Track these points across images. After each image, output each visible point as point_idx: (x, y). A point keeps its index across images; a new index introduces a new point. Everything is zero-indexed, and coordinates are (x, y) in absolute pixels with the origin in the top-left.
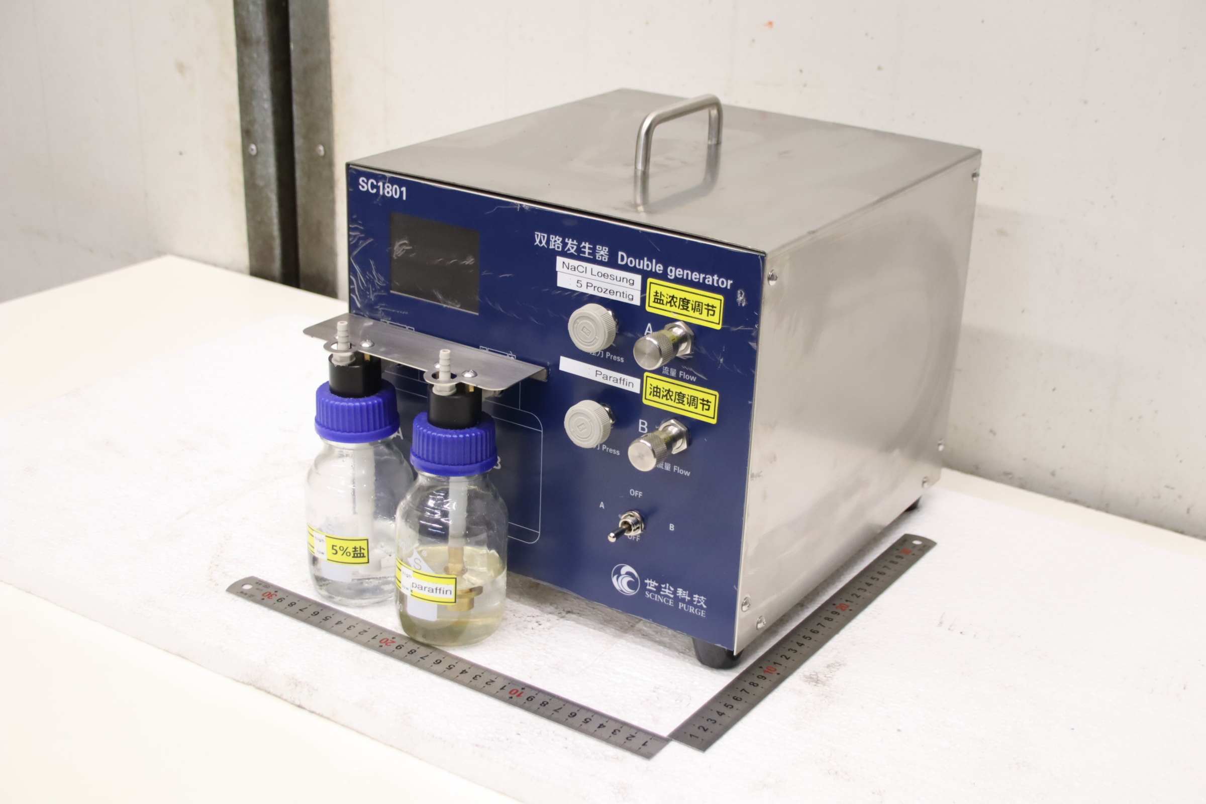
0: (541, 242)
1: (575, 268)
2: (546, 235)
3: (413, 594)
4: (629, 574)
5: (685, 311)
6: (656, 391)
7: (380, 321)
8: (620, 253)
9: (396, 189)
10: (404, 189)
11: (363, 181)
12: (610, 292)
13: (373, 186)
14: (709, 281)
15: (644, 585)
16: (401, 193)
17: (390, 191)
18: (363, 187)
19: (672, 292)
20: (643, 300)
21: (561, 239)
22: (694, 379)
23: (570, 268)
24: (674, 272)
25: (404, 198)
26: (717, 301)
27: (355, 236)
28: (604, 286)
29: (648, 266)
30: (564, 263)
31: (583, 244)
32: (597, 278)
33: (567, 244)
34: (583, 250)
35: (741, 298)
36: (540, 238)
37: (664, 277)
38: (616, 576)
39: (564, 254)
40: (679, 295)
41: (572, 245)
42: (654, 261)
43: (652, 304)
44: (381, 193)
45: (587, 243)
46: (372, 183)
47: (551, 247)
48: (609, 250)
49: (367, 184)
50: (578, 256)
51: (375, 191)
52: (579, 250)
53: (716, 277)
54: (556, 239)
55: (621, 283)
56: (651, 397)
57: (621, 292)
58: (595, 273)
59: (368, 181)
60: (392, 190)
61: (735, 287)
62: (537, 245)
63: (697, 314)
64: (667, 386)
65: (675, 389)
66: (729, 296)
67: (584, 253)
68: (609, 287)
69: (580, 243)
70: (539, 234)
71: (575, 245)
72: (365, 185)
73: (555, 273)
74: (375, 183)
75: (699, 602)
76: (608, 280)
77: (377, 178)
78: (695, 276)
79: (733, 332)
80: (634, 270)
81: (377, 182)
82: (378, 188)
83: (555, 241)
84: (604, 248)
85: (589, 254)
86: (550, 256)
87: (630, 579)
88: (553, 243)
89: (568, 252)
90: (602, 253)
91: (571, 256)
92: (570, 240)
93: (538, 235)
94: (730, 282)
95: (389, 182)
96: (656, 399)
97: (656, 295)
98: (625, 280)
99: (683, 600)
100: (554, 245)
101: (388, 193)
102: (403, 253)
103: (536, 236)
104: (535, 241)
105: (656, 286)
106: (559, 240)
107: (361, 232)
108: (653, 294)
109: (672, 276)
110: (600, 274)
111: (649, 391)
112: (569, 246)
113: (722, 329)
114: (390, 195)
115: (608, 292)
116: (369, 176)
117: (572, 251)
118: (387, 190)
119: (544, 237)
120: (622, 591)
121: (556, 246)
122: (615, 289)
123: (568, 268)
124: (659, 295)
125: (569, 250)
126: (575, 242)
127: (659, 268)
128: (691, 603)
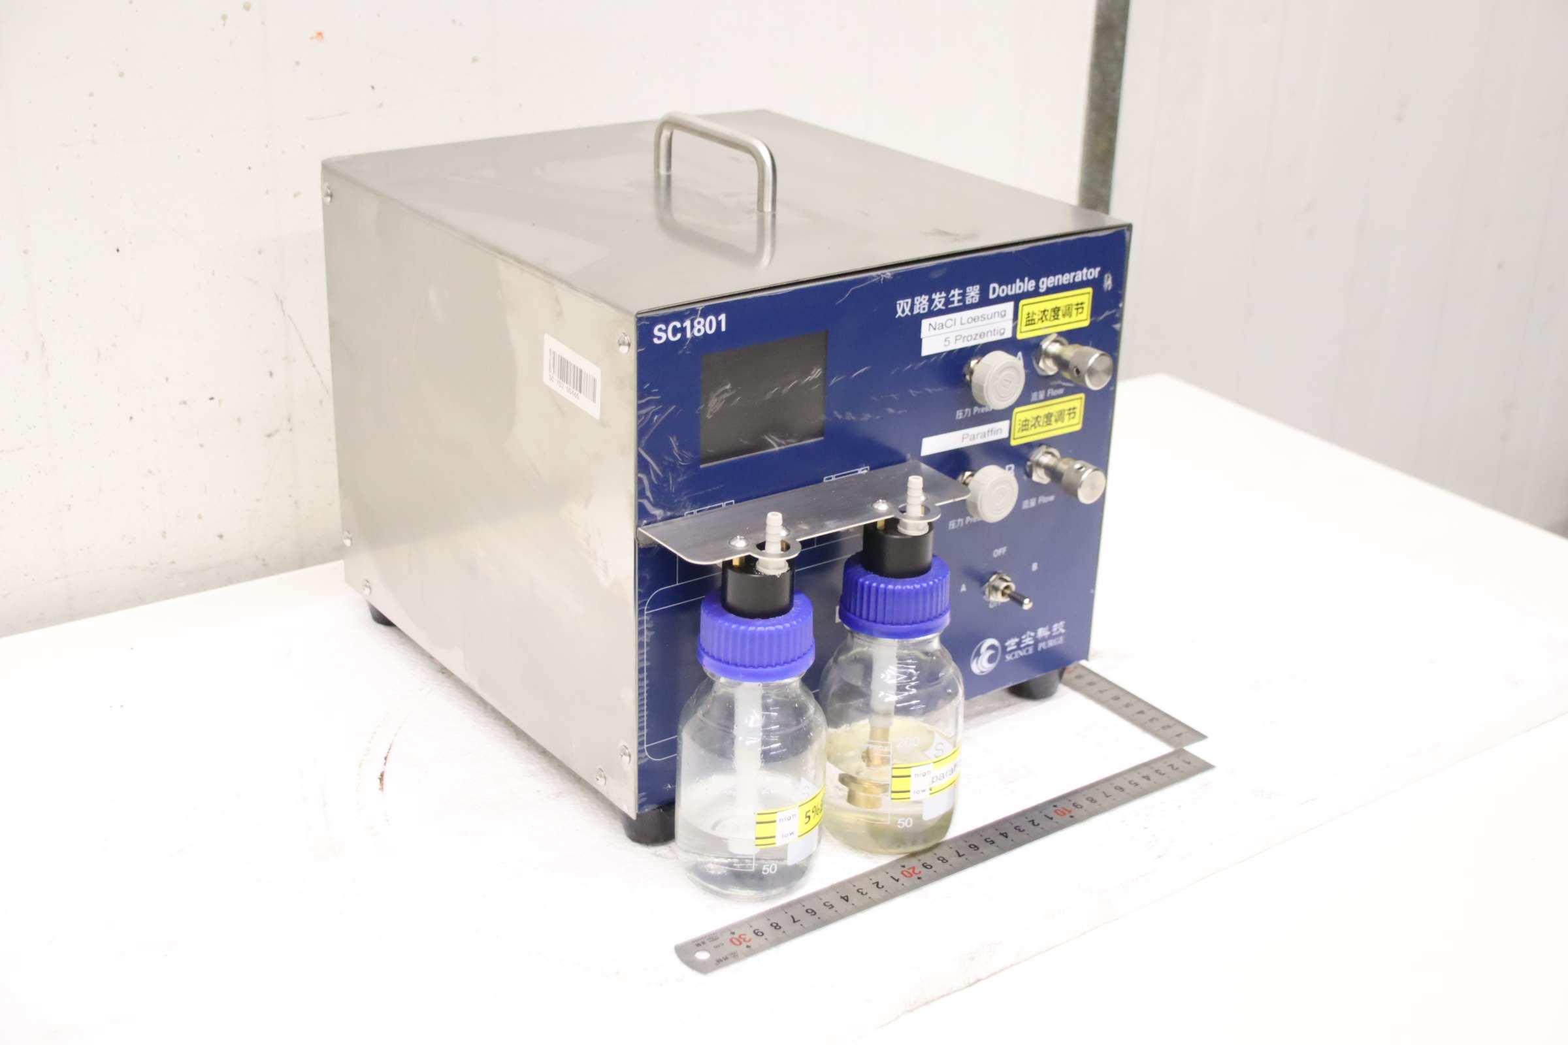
0: (903, 311)
1: (942, 326)
2: (909, 301)
3: (933, 791)
4: (992, 647)
5: (1056, 320)
6: (1025, 426)
7: (683, 516)
8: (992, 286)
9: (711, 322)
10: (723, 317)
11: (660, 330)
12: (980, 336)
13: (675, 331)
14: (1078, 278)
15: (1004, 648)
16: (719, 323)
17: (702, 327)
18: (660, 338)
19: (1042, 307)
20: (1015, 328)
21: (927, 297)
22: (1061, 391)
23: (937, 327)
24: (1047, 282)
25: (723, 329)
26: (1085, 296)
27: (647, 414)
28: (973, 332)
29: (1020, 287)
30: (930, 324)
31: (952, 292)
32: (967, 326)
33: (934, 300)
34: (951, 299)
35: (1108, 283)
36: (903, 307)
37: (1036, 293)
38: (975, 661)
39: (931, 314)
40: (1050, 306)
41: (939, 298)
42: (1026, 279)
43: (1024, 328)
44: (689, 335)
45: (957, 290)
46: (675, 327)
47: (916, 312)
48: (980, 288)
49: (666, 331)
50: (948, 310)
51: (679, 336)
52: (948, 302)
53: (1085, 270)
54: (922, 300)
55: (992, 320)
56: (1021, 434)
57: (992, 330)
58: (964, 321)
59: (667, 327)
60: (704, 326)
61: (1101, 274)
62: (900, 317)
63: (1067, 319)
64: (1035, 413)
65: (1042, 412)
66: (1096, 284)
67: (953, 302)
68: (979, 330)
69: (948, 292)
70: (901, 302)
71: (942, 297)
72: (662, 334)
73: (920, 341)
74: (678, 325)
75: (1058, 630)
76: (980, 323)
77: (681, 317)
78: (1066, 278)
79: (1100, 322)
80: (1006, 299)
81: (682, 322)
82: (683, 330)
83: (921, 303)
84: (975, 287)
85: (959, 301)
86: (914, 322)
87: (991, 652)
88: (918, 306)
89: (935, 310)
90: (973, 294)
91: (940, 313)
92: (938, 294)
93: (900, 304)
94: (1098, 269)
95: (701, 316)
96: (1025, 433)
97: (1029, 317)
98: (997, 314)
99: (1044, 639)
100: (919, 308)
101: (699, 331)
102: (721, 405)
103: (898, 306)
104: (897, 313)
105: (1028, 307)
106: (924, 299)
107: (657, 403)
108: (1025, 316)
109: (1043, 289)
110: (970, 320)
111: (1018, 427)
112: (936, 302)
113: (1092, 323)
114: (702, 333)
115: (978, 337)
116: (666, 320)
117: (940, 306)
118: (697, 327)
119: (907, 303)
120: (982, 672)
121: (922, 308)
122: (985, 329)
123: (935, 329)
124: (1030, 315)
125: (936, 306)
126: (944, 294)
127: (1030, 285)
128: (1051, 637)
